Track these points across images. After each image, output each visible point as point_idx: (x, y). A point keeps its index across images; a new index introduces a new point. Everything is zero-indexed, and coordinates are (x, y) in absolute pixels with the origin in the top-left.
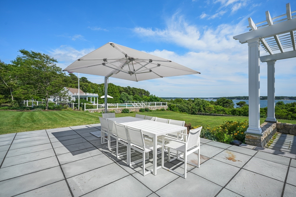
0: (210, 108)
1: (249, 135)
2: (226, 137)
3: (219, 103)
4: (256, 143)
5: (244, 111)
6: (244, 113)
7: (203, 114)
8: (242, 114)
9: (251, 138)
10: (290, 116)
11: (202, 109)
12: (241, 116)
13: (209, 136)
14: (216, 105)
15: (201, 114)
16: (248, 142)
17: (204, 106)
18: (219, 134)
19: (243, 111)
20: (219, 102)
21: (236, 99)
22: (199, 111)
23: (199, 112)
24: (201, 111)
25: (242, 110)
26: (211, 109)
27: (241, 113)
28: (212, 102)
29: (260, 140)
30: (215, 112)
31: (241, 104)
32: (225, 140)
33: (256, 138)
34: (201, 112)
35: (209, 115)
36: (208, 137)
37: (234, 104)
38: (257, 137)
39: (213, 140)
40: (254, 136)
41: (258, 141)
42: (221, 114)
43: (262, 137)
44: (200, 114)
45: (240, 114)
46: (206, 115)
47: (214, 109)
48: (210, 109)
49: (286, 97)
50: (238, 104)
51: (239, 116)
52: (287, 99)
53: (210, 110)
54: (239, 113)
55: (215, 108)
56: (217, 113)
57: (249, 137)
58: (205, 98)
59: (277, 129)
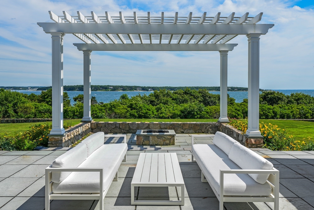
0: (27, 108)
1: (52, 137)
2: (28, 143)
3: (45, 98)
4: (58, 145)
5: (80, 110)
6: (79, 114)
7: (13, 122)
8: (76, 116)
9: (53, 140)
10: (128, 114)
11: (11, 111)
12: (75, 118)
13: (7, 147)
14: (40, 101)
15: (8, 120)
16: (51, 145)
17: (15, 105)
18: (19, 141)
19: (78, 110)
20: (45, 96)
21: (78, 90)
22: (4, 115)
23: (4, 117)
24: (10, 116)
25: (76, 109)
26: (28, 110)
27: (76, 114)
28: (32, 98)
29: (62, 140)
30: (35, 115)
31: (80, 98)
32: (26, 147)
33: (58, 139)
34: (8, 117)
35: (25, 121)
36: (5, 148)
37: (69, 99)
38: (59, 137)
39: (11, 150)
40: (56, 137)
41: (60, 142)
42: (45, 118)
43: (63, 138)
44: (7, 122)
45: (74, 115)
46: (18, 121)
47: (33, 111)
48: (26, 110)
49: (139, 87)
50: (75, 100)
51: (72, 118)
52: (139, 90)
53: (26, 112)
54: (72, 115)
55: (35, 108)
56: (40, 117)
57: (52, 140)
58: (22, 87)
59: (92, 129)
